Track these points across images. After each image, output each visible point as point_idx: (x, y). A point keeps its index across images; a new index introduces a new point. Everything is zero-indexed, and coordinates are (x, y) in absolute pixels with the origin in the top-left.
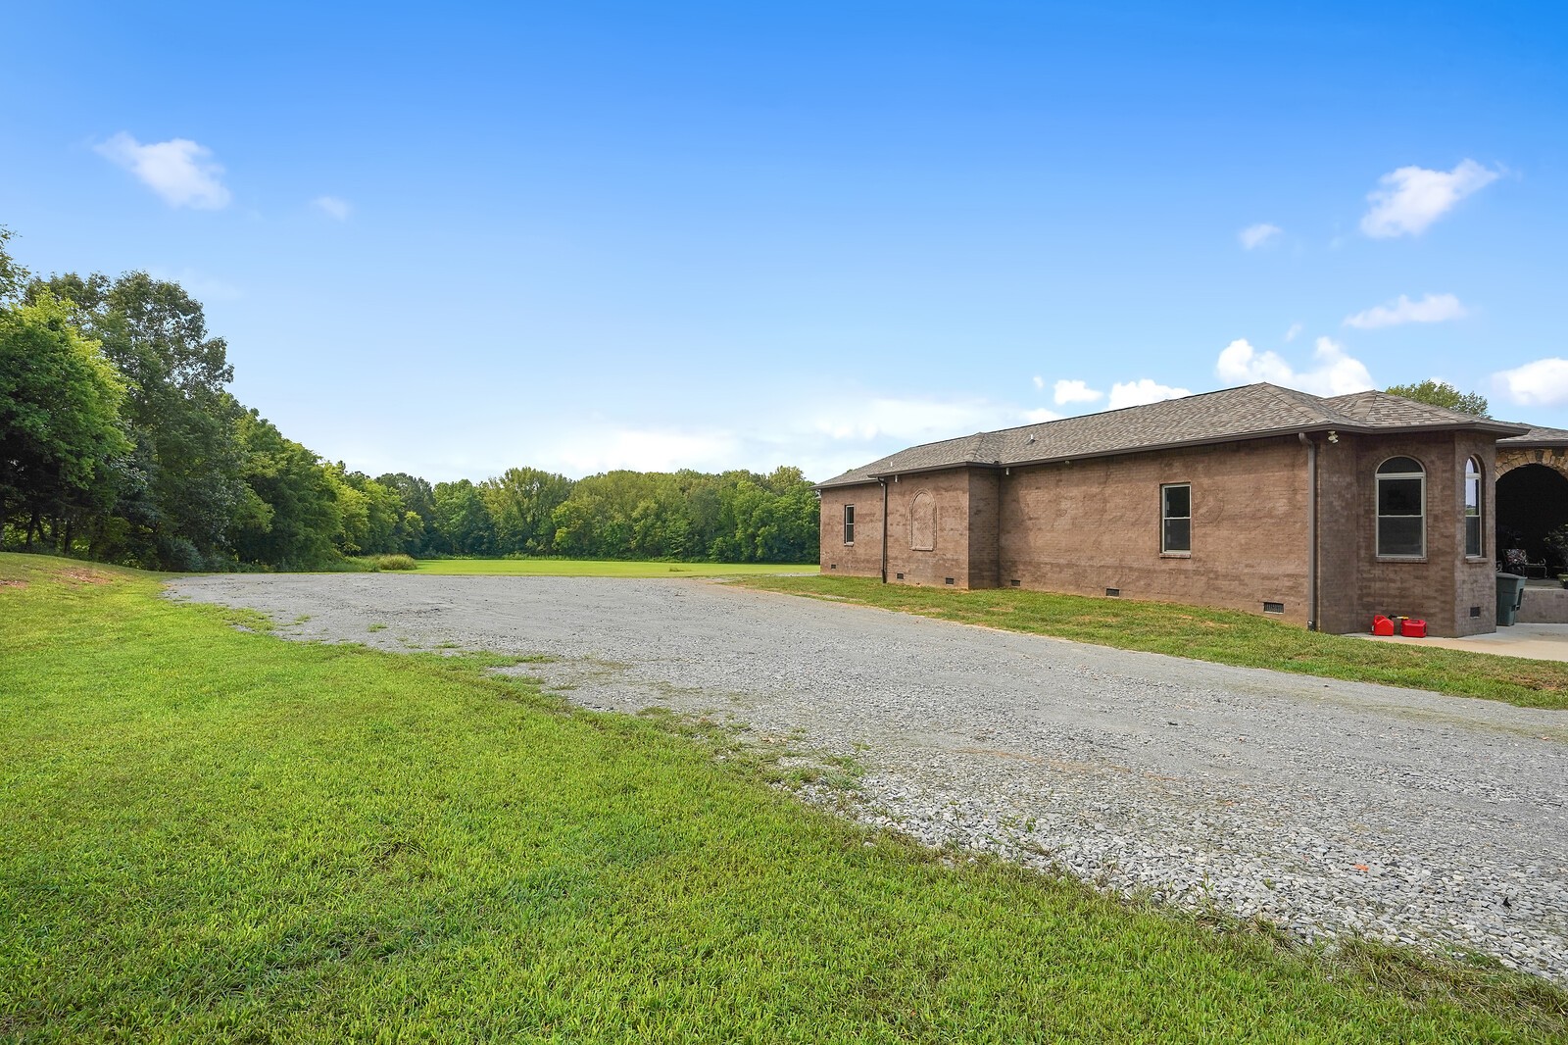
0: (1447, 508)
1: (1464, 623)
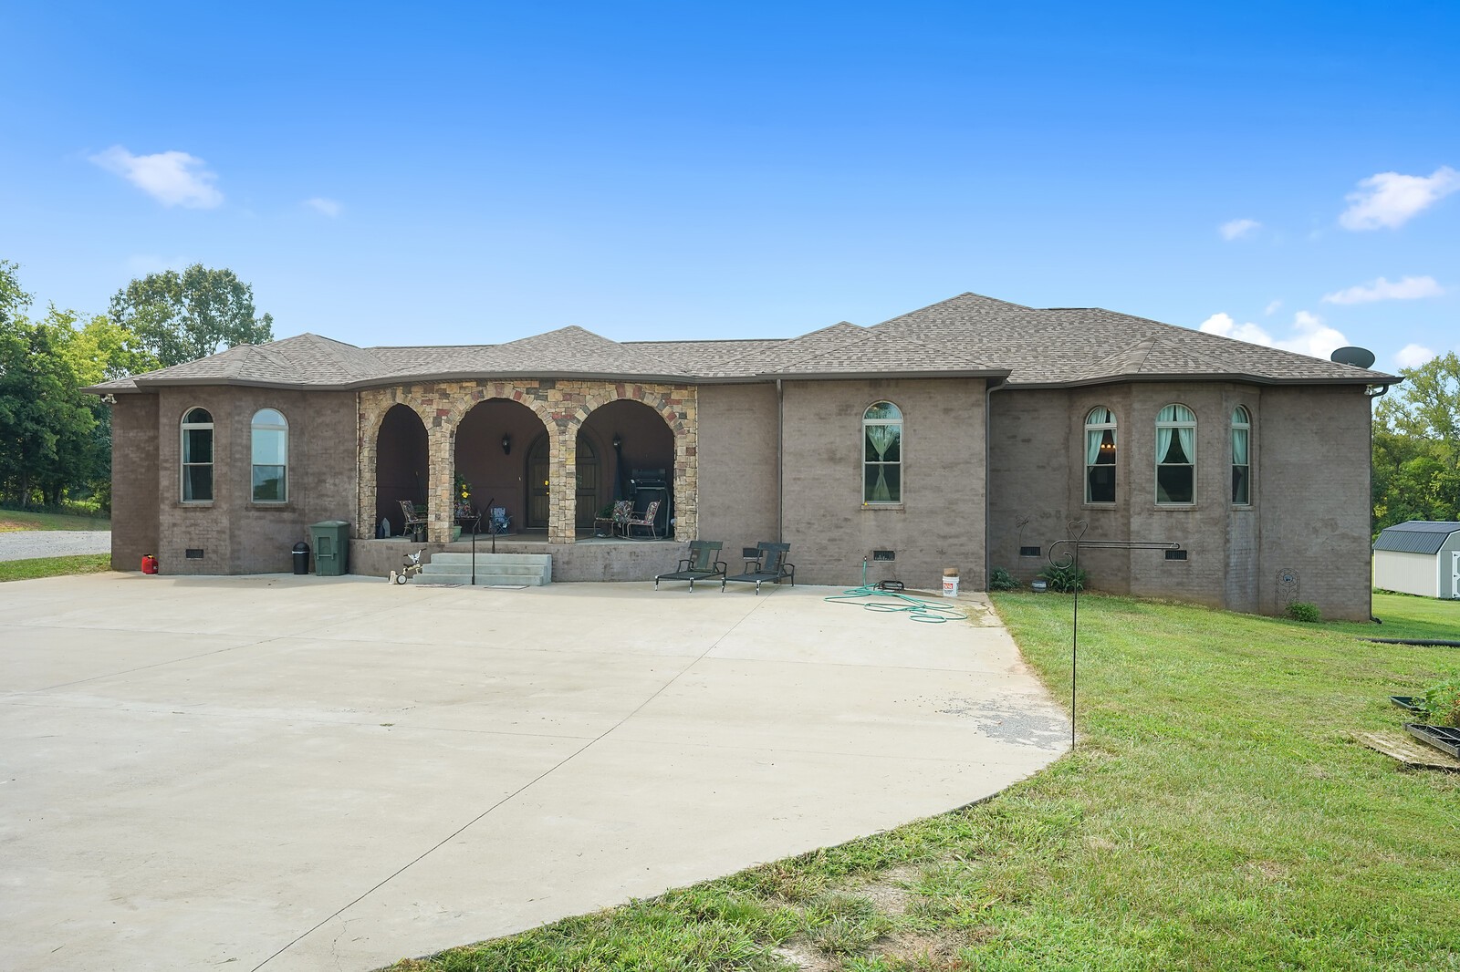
1: (174, 563)
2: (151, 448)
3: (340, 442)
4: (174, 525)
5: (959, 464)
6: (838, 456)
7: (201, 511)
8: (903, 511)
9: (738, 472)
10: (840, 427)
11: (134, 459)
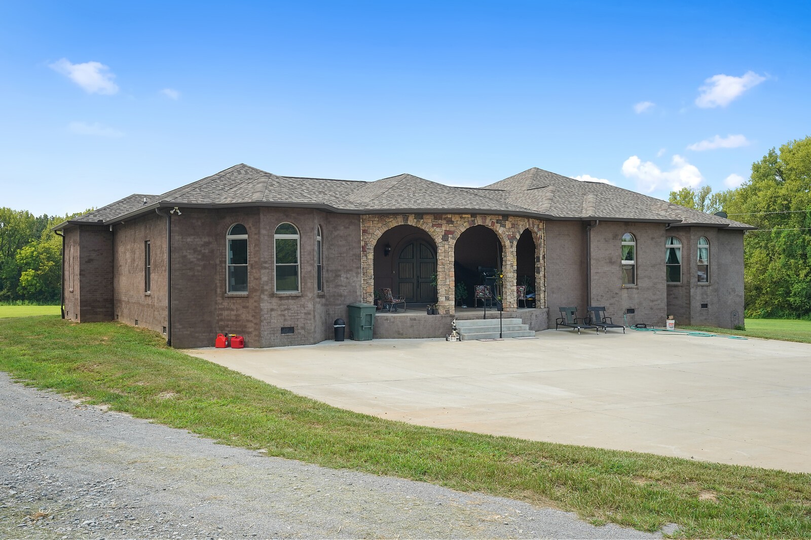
0: (256, 259)
1: (272, 338)
2: (207, 251)
3: (350, 248)
4: (272, 310)
5: (657, 265)
6: (613, 261)
7: (292, 299)
8: (637, 289)
9: (563, 269)
10: (614, 246)
11: (192, 260)
